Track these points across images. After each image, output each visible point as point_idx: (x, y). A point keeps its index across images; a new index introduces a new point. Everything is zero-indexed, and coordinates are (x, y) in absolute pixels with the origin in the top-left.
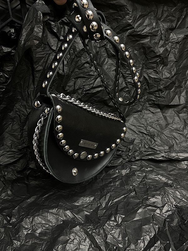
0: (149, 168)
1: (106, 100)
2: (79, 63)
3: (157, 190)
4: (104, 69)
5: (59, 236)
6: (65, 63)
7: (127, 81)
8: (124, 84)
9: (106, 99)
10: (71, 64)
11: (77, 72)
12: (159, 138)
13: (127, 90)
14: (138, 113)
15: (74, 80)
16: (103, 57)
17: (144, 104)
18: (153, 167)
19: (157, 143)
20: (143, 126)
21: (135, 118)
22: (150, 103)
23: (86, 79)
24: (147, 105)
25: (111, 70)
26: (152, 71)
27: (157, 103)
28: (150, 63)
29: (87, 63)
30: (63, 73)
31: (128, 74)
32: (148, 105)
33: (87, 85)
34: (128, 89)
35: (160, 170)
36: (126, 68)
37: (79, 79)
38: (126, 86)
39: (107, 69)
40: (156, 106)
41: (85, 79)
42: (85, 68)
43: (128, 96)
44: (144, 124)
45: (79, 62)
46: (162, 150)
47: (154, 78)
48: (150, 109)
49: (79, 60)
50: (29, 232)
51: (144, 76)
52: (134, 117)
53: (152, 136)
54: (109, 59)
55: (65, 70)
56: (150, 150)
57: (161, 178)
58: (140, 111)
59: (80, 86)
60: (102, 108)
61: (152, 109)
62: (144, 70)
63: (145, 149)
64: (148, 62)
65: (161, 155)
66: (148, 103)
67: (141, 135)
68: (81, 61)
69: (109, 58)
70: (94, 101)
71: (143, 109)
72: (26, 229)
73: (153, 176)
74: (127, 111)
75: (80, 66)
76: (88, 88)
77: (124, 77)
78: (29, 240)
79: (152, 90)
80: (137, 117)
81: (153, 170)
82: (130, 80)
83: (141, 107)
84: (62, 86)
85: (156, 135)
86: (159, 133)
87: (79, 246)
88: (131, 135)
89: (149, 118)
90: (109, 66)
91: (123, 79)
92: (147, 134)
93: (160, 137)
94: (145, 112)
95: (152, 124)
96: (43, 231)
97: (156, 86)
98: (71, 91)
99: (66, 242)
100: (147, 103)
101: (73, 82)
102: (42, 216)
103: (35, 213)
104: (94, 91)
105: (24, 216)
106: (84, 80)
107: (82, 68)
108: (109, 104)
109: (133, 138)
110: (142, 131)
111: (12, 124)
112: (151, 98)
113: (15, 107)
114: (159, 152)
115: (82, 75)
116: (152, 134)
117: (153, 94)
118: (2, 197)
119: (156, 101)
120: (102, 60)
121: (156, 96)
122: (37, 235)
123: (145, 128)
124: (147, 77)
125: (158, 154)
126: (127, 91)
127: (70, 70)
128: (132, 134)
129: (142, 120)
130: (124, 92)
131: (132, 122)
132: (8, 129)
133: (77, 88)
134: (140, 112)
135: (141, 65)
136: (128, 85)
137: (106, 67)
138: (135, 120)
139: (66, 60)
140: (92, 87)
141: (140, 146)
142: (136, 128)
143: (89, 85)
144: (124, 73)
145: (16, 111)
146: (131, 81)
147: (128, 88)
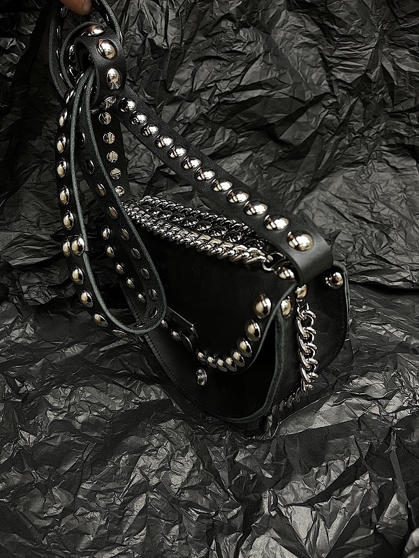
0: (364, 307)
1: (272, 124)
2: (208, 18)
3: (377, 360)
4: (273, 40)
5: (126, 434)
6: (172, 15)
7: (332, 78)
8: (325, 85)
9: (273, 120)
10: (186, 20)
11: (201, 45)
12: (402, 233)
13: (330, 101)
14: (357, 169)
15: (192, 65)
16: (275, 7)
17: (375, 145)
18: (377, 305)
19: (394, 245)
20: (363, 200)
21: (348, 179)
22: (392, 142)
23: (223, 64)
24: (382, 147)
25: (293, 43)
26: (408, 53)
27: (410, 143)
28: (403, 29)
29: (228, 17)
30: (165, 44)
31: (337, 57)
32: (386, 149)
33: (224, 80)
34: (335, 100)
35: (392, 314)
36: (336, 41)
37: (204, 62)
38: (329, 91)
39: (283, 40)
40: (405, 151)
41: (222, 62)
42: (224, 31)
43: (332, 120)
44: (369, 195)
45: (206, 15)
46: (405, 264)
47: (410, 73)
48: (390, 159)
49: (206, 10)
50: (60, 418)
51: (382, 66)
52: (344, 177)
53: (385, 228)
54: (292, 13)
55: (168, 34)
56: (374, 262)
57: (391, 331)
58: (363, 163)
59: (206, 83)
60: (262, 145)
61: (394, 160)
62: (385, 50)
63: (363, 258)
64: (398, 27)
65: (400, 276)
66: (387, 142)
67: (357, 223)
68: (212, 12)
69: (290, 10)
70: (241, 124)
71: (369, 157)
72: (54, 409)
73: (372, 325)
74: (328, 161)
75: (209, 27)
76: (227, 89)
77: (327, 66)
78: (57, 434)
79: (400, 108)
80: (352, 178)
81: (375, 311)
82: (342, 74)
83: (367, 152)
84: (161, 79)
85: (395, 227)
86: (404, 223)
87: (169, 464)
88: (331, 221)
89: (384, 181)
90: (289, 33)
91: (324, 71)
92: (372, 222)
93: (406, 233)
94: (376, 167)
95: (390, 199)
96: (92, 420)
97: (413, 95)
98: (184, 95)
99: (141, 450)
100: (384, 143)
101: (191, 70)
102: (94, 387)
103: (79, 380)
104: (243, 99)
105: (54, 383)
106: (218, 67)
107: (214, 32)
108: (280, 138)
109: (335, 228)
110: (359, 214)
111: (38, 170)
112: (396, 130)
113: (45, 127)
114: (396, 268)
115: (213, 52)
116: (385, 223)
117: (402, 119)
118: (13, 339)
119: (408, 138)
120: (271, 16)
121: (410, 124)
122: (78, 426)
123: (369, 206)
124: (391, 70)
125: (393, 272)
126: (331, 104)
127: (182, 37)
128: (334, 219)
129: (365, 186)
130: (323, 109)
131: (338, 191)
132: (30, 180)
133: (198, 86)
134: (362, 166)
135: (377, 35)
136: (336, 89)
137: (281, 34)
138: (346, 186)
139: (173, 9)
140: (238, 85)
141: (350, 249)
142: (347, 206)
143: (231, 80)
144: (327, 53)
145: (47, 137)
146: (344, 77)
147: (335, 97)
